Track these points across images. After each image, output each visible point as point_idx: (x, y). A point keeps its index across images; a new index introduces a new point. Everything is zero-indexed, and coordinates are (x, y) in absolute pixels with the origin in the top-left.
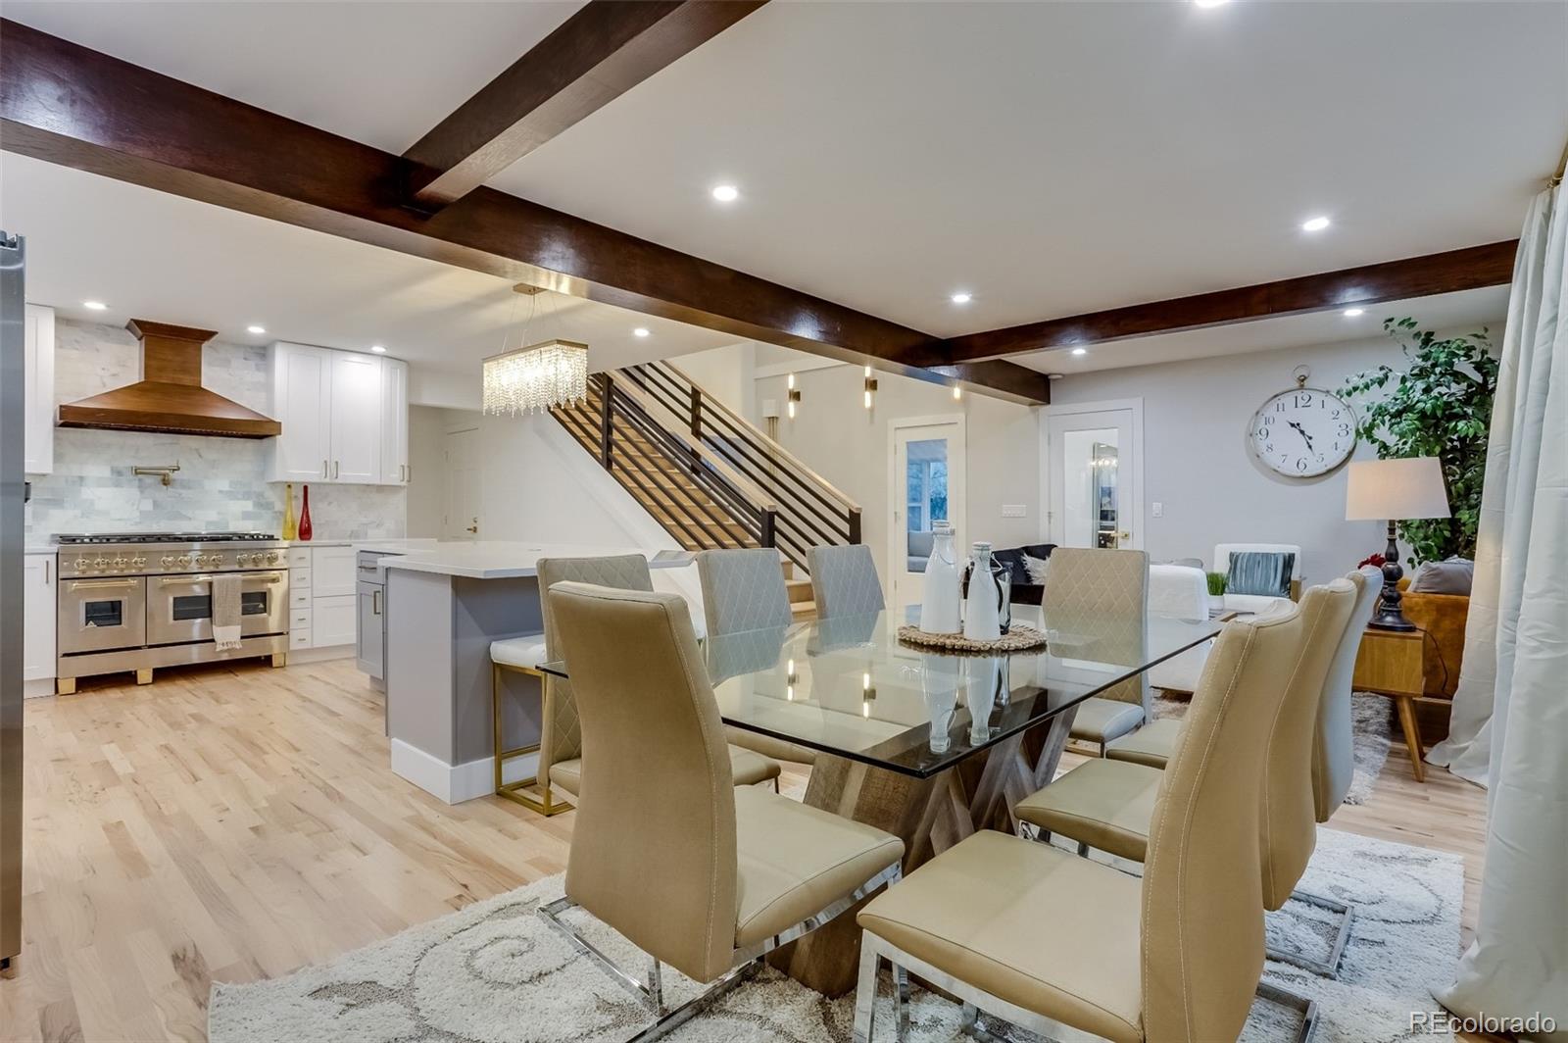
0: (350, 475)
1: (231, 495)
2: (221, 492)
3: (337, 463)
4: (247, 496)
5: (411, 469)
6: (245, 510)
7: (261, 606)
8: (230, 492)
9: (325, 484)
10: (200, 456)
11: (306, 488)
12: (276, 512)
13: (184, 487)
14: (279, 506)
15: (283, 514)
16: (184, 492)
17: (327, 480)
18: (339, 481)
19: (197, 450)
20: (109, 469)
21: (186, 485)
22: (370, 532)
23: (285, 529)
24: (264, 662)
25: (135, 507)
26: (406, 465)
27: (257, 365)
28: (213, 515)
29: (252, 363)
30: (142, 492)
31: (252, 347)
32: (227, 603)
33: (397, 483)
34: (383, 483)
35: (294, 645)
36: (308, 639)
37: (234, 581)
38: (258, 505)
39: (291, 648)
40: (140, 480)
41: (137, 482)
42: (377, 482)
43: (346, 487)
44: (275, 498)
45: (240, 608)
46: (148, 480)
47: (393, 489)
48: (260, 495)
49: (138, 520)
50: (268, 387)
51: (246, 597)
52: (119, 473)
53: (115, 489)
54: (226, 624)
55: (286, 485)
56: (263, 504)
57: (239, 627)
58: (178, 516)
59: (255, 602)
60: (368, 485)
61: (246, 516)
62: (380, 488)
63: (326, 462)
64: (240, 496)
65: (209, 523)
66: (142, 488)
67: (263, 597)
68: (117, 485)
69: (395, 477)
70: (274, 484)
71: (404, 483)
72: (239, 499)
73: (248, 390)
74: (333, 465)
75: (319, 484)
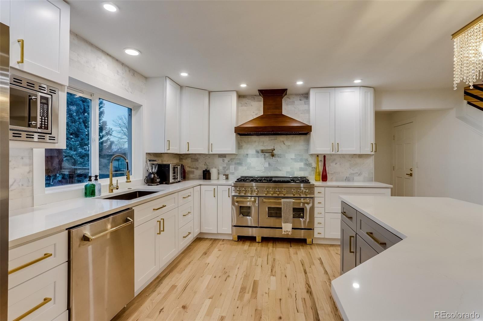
0: (345, 150)
1: (295, 160)
2: (292, 159)
3: (338, 144)
4: (301, 160)
5: (377, 145)
6: (300, 167)
7: (302, 215)
8: (295, 159)
9: (333, 155)
10: (284, 144)
11: (325, 156)
12: (313, 168)
13: (278, 157)
14: (314, 165)
15: (316, 168)
16: (279, 159)
17: (334, 153)
18: (339, 153)
19: (283, 141)
20: (255, 151)
21: (279, 156)
22: (355, 178)
23: (316, 175)
24: (302, 242)
25: (263, 166)
26: (374, 143)
27: (305, 102)
28: (289, 169)
29: (303, 102)
30: (265, 159)
31: (303, 95)
32: (287, 212)
33: (369, 153)
34: (361, 153)
35: (316, 235)
36: (323, 233)
37: (290, 202)
38: (306, 165)
39: (315, 237)
40: (264, 155)
41: (263, 156)
42: (358, 153)
43: (343, 156)
44: (313, 162)
45: (292, 215)
46: (267, 155)
47: (367, 156)
48: (307, 160)
49: (264, 171)
50: (308, 111)
51: (295, 210)
52: (258, 152)
53: (257, 159)
54: (285, 222)
55: (316, 155)
56: (308, 165)
57: (292, 224)
58: (276, 169)
59: (299, 212)
60: (354, 154)
61: (301, 169)
62: (360, 156)
63: (333, 143)
64: (299, 161)
65: (287, 172)
66: (265, 158)
67: (302, 210)
68: (258, 157)
69: (368, 150)
70: (312, 155)
71: (373, 153)
72: (298, 162)
73: (302, 113)
74: (336, 145)
75: (331, 155)
